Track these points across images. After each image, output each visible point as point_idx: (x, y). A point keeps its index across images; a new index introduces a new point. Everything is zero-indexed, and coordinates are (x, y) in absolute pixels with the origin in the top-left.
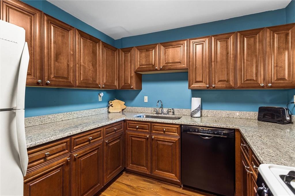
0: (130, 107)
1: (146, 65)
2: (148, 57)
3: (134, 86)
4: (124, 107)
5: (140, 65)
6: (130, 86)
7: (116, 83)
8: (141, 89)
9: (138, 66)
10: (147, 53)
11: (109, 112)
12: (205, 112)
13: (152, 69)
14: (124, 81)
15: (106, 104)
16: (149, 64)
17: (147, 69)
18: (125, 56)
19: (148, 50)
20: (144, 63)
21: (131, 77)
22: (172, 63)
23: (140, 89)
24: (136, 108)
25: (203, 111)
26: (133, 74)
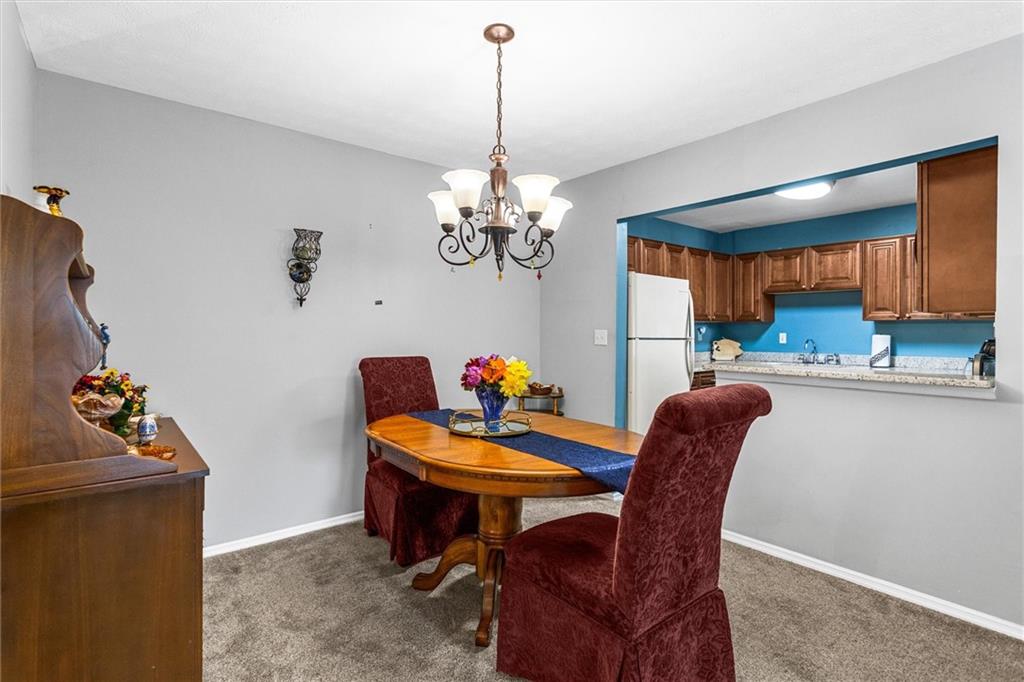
0: (750, 353)
1: (785, 281)
2: (788, 268)
3: (760, 316)
4: (740, 352)
5: (773, 282)
6: (754, 315)
7: (729, 312)
8: (773, 321)
9: (770, 284)
10: (787, 262)
11: (713, 360)
12: (899, 360)
13: (795, 288)
14: (743, 307)
15: (707, 346)
16: (791, 281)
17: (787, 289)
18: (744, 267)
19: (787, 258)
20: (780, 278)
21: (756, 302)
22: (834, 278)
23: (770, 320)
24: (764, 353)
25: (897, 358)
26: (760, 296)
